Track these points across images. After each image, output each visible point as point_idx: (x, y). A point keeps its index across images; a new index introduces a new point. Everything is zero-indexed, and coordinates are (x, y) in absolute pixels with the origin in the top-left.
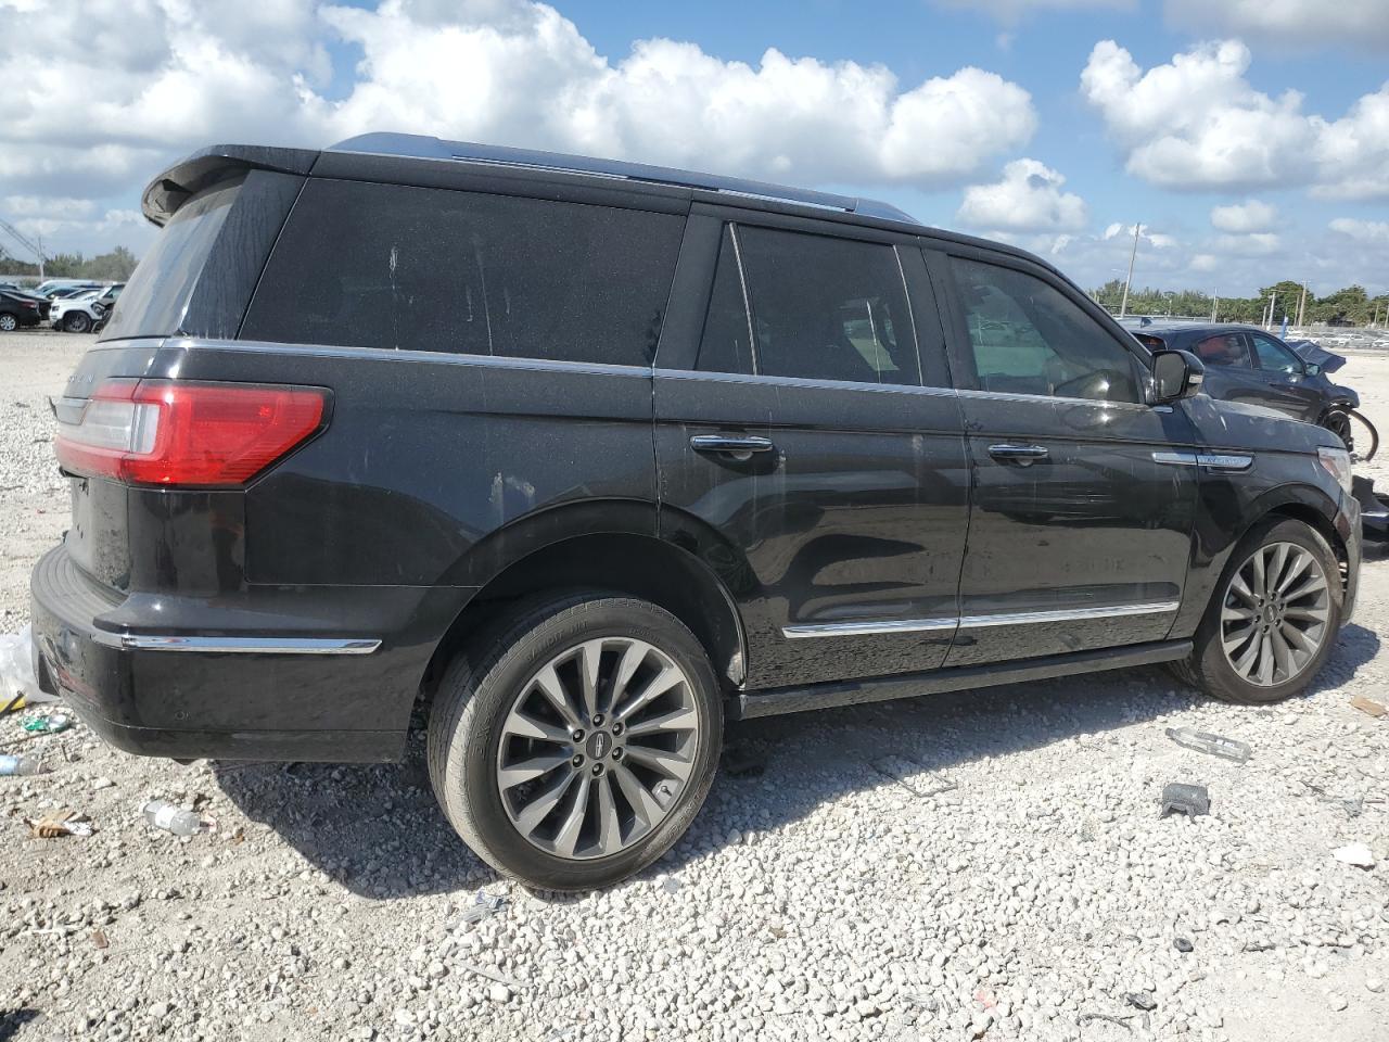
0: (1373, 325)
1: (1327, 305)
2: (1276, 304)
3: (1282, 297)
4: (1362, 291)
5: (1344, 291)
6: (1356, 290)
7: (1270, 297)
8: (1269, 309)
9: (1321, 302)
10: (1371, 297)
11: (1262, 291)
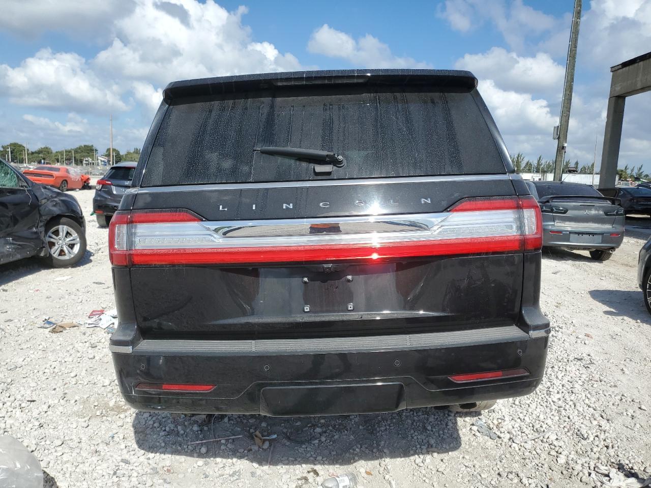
0: (59, 164)
1: (36, 155)
2: (11, 154)
3: (14, 150)
4: (50, 149)
5: (42, 148)
6: (47, 148)
7: (8, 150)
8: (8, 156)
9: (33, 153)
10: (54, 151)
11: (3, 147)
